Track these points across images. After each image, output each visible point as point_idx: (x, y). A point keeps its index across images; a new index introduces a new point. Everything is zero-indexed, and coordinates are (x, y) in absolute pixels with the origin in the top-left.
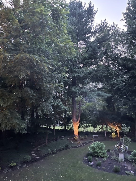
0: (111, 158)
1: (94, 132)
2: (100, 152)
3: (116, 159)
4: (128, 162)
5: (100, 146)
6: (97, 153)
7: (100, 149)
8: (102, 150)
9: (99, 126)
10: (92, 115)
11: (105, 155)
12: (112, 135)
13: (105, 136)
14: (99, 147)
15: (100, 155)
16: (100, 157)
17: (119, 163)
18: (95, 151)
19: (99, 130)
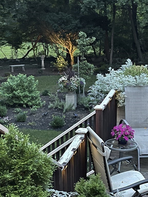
0: (49, 107)
1: (15, 59)
2: (26, 96)
3: (59, 107)
4: (82, 110)
5: (26, 84)
6: (18, 98)
7: (24, 89)
8: (30, 92)
9: (27, 45)
10: (9, 13)
11: (36, 102)
12: (56, 63)
13: (41, 67)
14: (23, 86)
15: (26, 102)
16: (24, 105)
17: (65, 113)
18: (14, 94)
19: (27, 55)
